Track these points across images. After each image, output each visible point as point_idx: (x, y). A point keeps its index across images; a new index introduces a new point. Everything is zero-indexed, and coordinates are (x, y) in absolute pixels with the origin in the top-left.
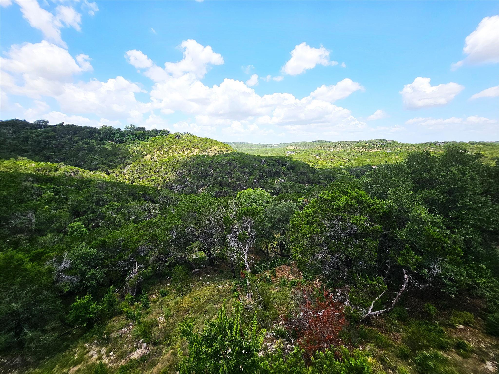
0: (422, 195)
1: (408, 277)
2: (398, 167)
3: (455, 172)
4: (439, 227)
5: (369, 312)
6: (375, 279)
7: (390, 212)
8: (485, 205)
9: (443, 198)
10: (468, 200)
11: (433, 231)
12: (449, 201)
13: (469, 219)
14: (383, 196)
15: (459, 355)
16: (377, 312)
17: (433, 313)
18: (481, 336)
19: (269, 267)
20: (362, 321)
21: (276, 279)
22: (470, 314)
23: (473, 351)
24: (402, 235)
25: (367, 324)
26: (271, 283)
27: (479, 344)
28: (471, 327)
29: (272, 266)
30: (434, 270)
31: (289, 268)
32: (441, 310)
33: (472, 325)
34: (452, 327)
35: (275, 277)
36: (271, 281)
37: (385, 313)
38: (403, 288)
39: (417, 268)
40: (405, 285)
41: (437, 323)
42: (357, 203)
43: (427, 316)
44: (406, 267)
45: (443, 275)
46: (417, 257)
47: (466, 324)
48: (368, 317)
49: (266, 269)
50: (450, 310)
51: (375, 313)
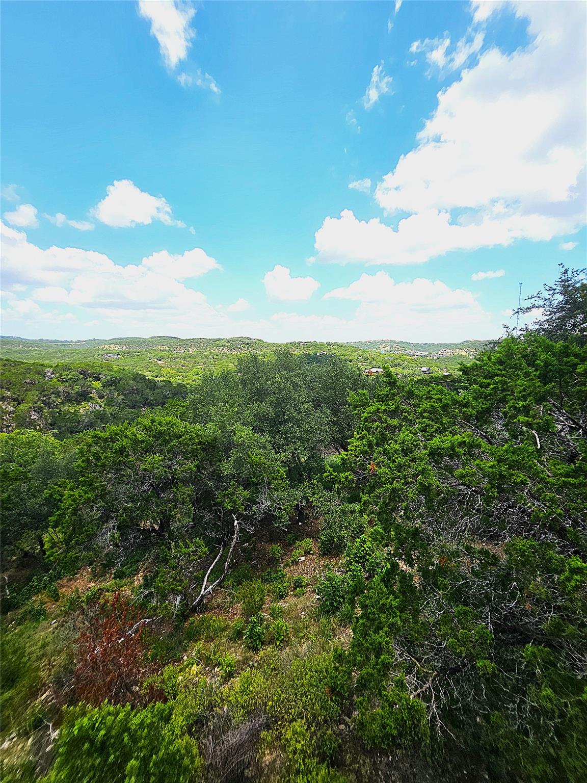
0: (249, 411)
1: (238, 523)
2: (225, 377)
3: (278, 379)
4: (265, 448)
5: (202, 593)
6: (192, 542)
7: (215, 439)
8: (308, 414)
9: (271, 412)
10: (293, 410)
11: (257, 455)
12: (277, 414)
13: (295, 432)
14: (205, 419)
15: (295, 596)
16: (211, 587)
17: (277, 556)
18: (318, 561)
19: (44, 584)
20: (194, 610)
21: (58, 603)
22: (309, 541)
23: (308, 584)
24: (227, 468)
25: (201, 612)
26: (42, 617)
27: (315, 571)
28: (311, 554)
29: (51, 580)
30: (263, 504)
31: (90, 570)
32: (288, 547)
33: (312, 552)
34: (295, 563)
35: (57, 601)
36: (42, 614)
37: (219, 585)
38: (235, 540)
39: (246, 508)
40: (235, 535)
41: (282, 565)
42: (154, 436)
43: (273, 562)
44: (235, 511)
45: (271, 507)
46: (245, 493)
47: (307, 553)
48: (201, 601)
49: (39, 591)
50: (295, 543)
51: (208, 590)
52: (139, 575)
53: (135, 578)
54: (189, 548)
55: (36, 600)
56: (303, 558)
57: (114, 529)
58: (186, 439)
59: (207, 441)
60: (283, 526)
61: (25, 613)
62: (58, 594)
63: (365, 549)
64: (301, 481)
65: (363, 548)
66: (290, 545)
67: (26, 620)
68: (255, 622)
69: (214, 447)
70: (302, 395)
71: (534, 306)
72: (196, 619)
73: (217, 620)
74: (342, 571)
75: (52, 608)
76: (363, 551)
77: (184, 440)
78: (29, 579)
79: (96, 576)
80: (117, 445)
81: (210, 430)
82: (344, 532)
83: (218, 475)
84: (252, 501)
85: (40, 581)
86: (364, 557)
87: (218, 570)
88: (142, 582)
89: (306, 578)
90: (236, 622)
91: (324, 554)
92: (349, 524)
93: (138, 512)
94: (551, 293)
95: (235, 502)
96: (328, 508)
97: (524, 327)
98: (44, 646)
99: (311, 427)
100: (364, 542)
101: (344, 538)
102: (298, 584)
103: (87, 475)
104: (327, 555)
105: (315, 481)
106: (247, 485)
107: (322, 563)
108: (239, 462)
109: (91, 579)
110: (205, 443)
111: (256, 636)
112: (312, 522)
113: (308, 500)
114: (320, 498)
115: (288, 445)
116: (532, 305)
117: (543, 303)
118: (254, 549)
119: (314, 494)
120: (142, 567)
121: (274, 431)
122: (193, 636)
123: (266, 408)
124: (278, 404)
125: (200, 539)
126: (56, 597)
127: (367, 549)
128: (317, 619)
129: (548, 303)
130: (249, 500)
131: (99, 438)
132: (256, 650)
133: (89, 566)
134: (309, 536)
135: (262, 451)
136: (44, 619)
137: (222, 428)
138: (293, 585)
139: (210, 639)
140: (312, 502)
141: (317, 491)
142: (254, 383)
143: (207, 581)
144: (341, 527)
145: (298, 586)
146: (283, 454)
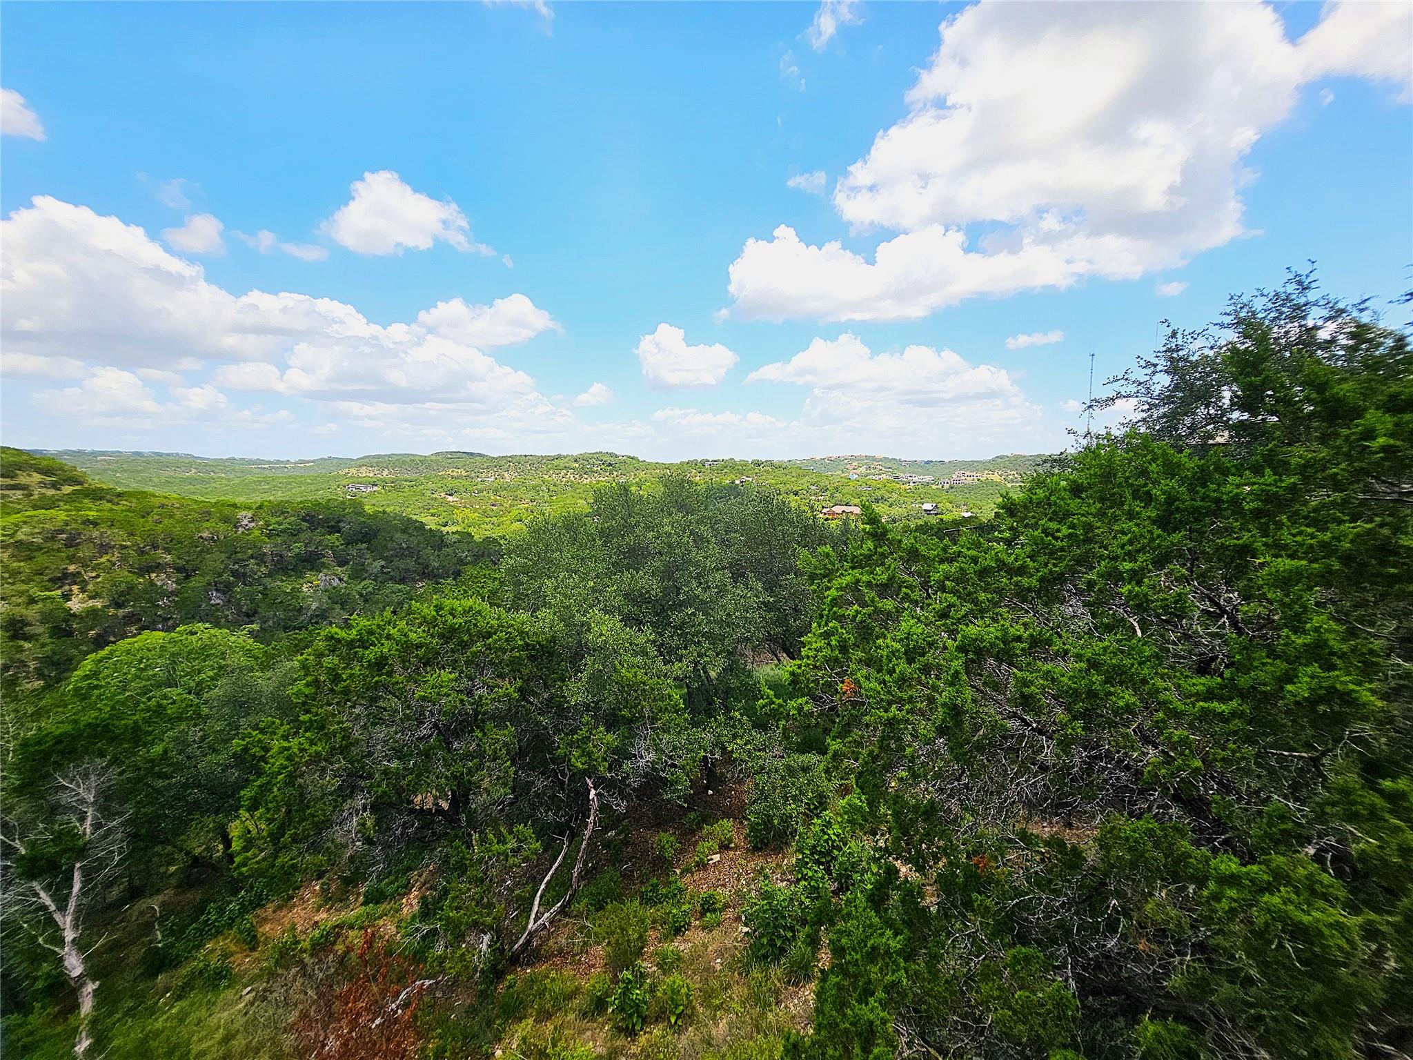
0: (615, 588)
1: (596, 795)
2: (571, 525)
3: (669, 529)
4: (644, 653)
5: (530, 927)
7: (553, 640)
8: (722, 591)
9: (655, 588)
10: (694, 584)
11: (630, 669)
12: (665, 592)
13: (700, 625)
14: (536, 603)
15: (704, 929)
16: (546, 915)
17: (669, 853)
18: (743, 862)
19: (230, 918)
20: (515, 960)
21: (256, 954)
22: (727, 824)
23: (726, 906)
24: (576, 692)
25: (528, 965)
26: (224, 982)
27: (739, 880)
28: (731, 849)
29: (244, 910)
30: (641, 757)
31: (317, 888)
32: (689, 835)
33: (733, 845)
34: (702, 866)
35: (253, 949)
36: (225, 977)
37: (563, 911)
38: (590, 827)
39: (610, 765)
40: (592, 818)
41: (678, 871)
42: (441, 636)
43: (662, 865)
44: (590, 771)
45: (657, 763)
46: (609, 737)
47: (724, 847)
48: (528, 942)
49: (219, 933)
50: (701, 828)
51: (540, 921)
52: (412, 896)
53: (404, 900)
54: (505, 843)
55: (213, 950)
56: (717, 858)
57: (364, 810)
58: (500, 639)
59: (538, 643)
60: (679, 797)
61: (192, 976)
62: (255, 936)
63: (830, 838)
64: (710, 713)
65: (826, 837)
66: (693, 832)
67: (193, 988)
68: (630, 981)
69: (551, 654)
70: (711, 555)
71: (1119, 396)
72: (519, 977)
73: (558, 978)
74: (788, 880)
75: (244, 963)
76: (826, 841)
77: (495, 642)
78: (201, 909)
79: (330, 899)
80: (371, 654)
81: (543, 623)
82: (791, 807)
83: (560, 706)
84: (621, 754)
85: (221, 911)
86: (829, 853)
87: (560, 884)
88: (416, 908)
89: (723, 894)
90: (593, 980)
91: (756, 849)
92: (800, 791)
93: (410, 777)
94: (1149, 371)
95: (589, 754)
96: (761, 762)
97: (1103, 432)
98: (227, 1039)
99: (728, 615)
100: (828, 824)
101: (791, 817)
102: (708, 906)
103: (314, 710)
104: (760, 849)
105: (737, 714)
106: (612, 722)
107: (752, 864)
108: (598, 681)
109: (320, 906)
110: (534, 646)
111: (632, 1007)
112: (731, 789)
113: (724, 748)
114: (746, 744)
115: (686, 649)
116: (1115, 394)
117: (1136, 390)
118: (626, 843)
119: (735, 737)
120: (417, 881)
121: (661, 625)
122: (513, 1011)
123: (645, 581)
124: (667, 573)
125: (525, 826)
126: (252, 942)
127: (834, 837)
128: (745, 971)
129: (1143, 390)
130: (616, 751)
131: (339, 641)
132: (631, 1033)
133: (318, 879)
134: (727, 815)
135: (639, 659)
136: (228, 987)
137: (567, 620)
138: (698, 908)
139: (544, 1016)
140: (732, 752)
141: (740, 732)
142: (624, 535)
143: (540, 905)
144: (785, 798)
145: (708, 910)
146: (677, 665)
